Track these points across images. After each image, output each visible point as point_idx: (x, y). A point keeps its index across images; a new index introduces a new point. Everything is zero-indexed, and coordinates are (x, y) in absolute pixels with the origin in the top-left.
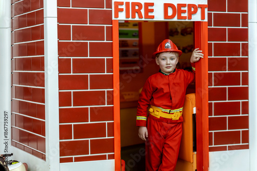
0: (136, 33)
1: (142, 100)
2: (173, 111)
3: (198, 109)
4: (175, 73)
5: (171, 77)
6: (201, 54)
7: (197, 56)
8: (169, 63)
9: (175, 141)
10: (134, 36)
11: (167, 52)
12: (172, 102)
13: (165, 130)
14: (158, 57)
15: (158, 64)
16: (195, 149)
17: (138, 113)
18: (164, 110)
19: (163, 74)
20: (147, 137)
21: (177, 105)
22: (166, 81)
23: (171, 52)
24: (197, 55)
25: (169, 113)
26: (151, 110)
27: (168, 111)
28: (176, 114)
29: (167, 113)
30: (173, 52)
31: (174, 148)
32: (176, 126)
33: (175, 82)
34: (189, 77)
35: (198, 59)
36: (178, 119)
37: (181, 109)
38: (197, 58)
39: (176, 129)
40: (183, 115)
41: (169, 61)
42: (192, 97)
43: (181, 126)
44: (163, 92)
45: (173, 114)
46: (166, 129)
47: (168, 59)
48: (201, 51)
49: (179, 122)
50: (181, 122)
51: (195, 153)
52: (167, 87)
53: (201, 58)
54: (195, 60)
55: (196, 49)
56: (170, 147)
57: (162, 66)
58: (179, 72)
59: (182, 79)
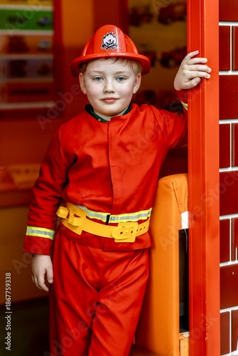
0: (46, 18)
1: (41, 185)
2: (116, 218)
3: (194, 218)
4: (129, 115)
5: (114, 128)
6: (204, 67)
7: (194, 74)
8: (110, 88)
9: (124, 298)
10: (41, 25)
11: (107, 58)
12: (111, 194)
13: (95, 266)
14: (84, 71)
15: (85, 92)
16: (184, 325)
17: (30, 219)
18: (93, 214)
19: (97, 118)
20: (51, 281)
21: (127, 202)
22: (100, 138)
23: (118, 58)
24: (192, 70)
25: (107, 223)
26: (62, 212)
27: (103, 216)
28: (127, 227)
29: (100, 222)
30: (123, 58)
31: (120, 317)
32: (128, 259)
33: (125, 138)
34: (170, 130)
35: (194, 83)
36: (133, 240)
37: (144, 214)
38: (191, 79)
39: (130, 268)
40: (150, 231)
41: (112, 84)
42: (177, 184)
43: (144, 260)
44: (91, 166)
45: (116, 225)
46: (101, 265)
47: (110, 79)
48: (205, 60)
49: (136, 247)
50: (144, 249)
51: (186, 335)
52: (103, 152)
53: (202, 79)
54: (187, 84)
55: (191, 54)
56: (110, 315)
57: (94, 96)
58: (142, 114)
59: (149, 133)
